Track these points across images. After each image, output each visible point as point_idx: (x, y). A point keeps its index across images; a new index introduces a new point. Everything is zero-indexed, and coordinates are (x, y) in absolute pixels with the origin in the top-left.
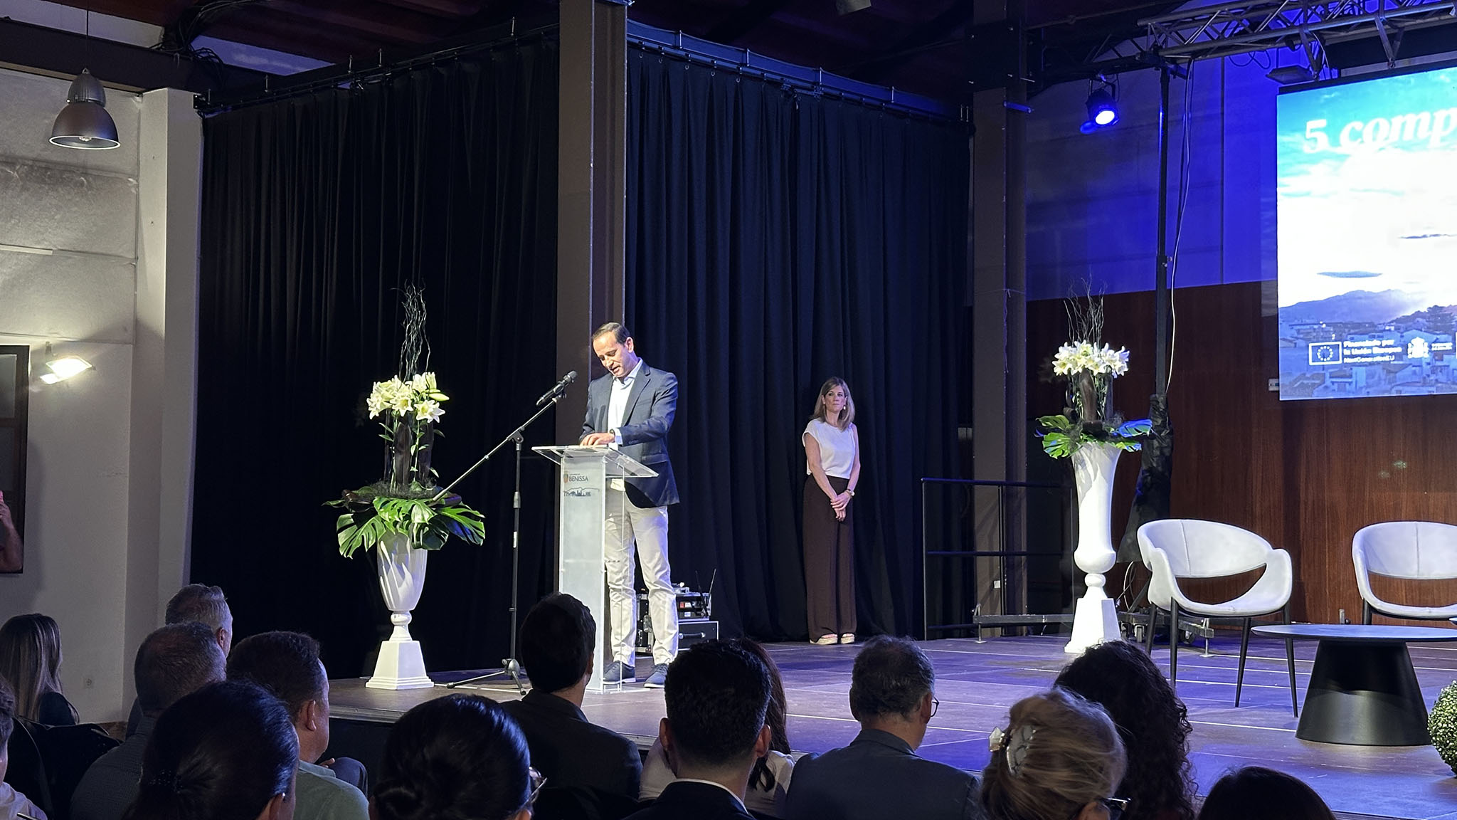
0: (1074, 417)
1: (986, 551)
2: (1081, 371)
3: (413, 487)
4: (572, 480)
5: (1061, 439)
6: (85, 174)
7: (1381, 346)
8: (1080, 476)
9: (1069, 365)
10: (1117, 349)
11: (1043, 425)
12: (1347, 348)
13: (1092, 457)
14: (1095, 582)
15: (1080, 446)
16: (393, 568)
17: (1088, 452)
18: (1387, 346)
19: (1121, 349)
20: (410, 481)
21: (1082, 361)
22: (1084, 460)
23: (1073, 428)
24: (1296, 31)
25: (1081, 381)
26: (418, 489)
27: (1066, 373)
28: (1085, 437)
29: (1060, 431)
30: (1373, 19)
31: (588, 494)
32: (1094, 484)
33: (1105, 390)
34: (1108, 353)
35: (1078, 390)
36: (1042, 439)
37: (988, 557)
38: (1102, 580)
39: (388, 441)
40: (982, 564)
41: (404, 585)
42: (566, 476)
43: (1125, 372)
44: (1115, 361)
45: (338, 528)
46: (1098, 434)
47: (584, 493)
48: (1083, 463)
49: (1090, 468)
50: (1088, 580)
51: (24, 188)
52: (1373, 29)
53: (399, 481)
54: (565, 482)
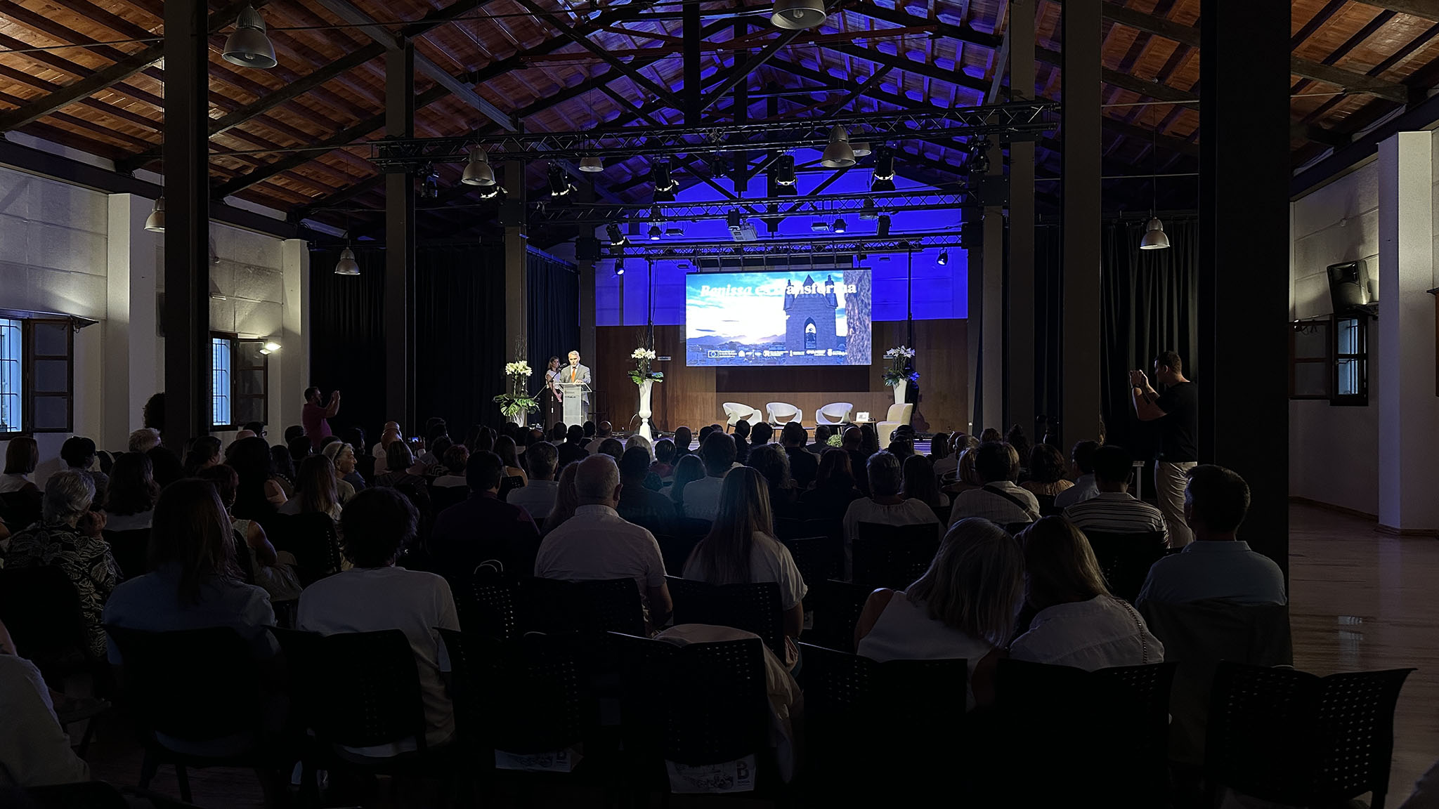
0: (640, 372)
2: (642, 357)
5: (636, 378)
6: (269, 271)
8: (641, 390)
9: (639, 356)
11: (630, 373)
13: (646, 384)
14: (645, 421)
15: (643, 380)
17: (646, 382)
19: (653, 351)
20: (523, 394)
21: (643, 354)
23: (638, 375)
25: (642, 360)
26: (525, 396)
27: (637, 358)
28: (645, 377)
32: (646, 392)
33: (649, 363)
34: (649, 352)
35: (641, 363)
36: (631, 378)
38: (647, 420)
39: (512, 380)
43: (654, 358)
44: (652, 354)
45: (501, 408)
46: (650, 377)
48: (643, 385)
49: (645, 387)
50: (643, 420)
51: (253, 277)
53: (517, 393)
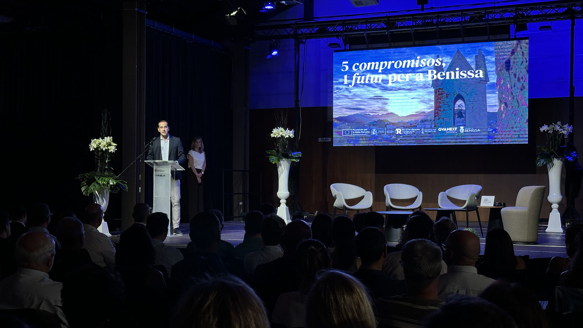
0: (278, 151)
1: (237, 193)
2: (280, 137)
3: (106, 173)
4: (158, 171)
5: (274, 158)
7: (363, 131)
8: (280, 169)
9: (277, 135)
10: (290, 130)
11: (267, 153)
12: (354, 131)
13: (284, 164)
14: (283, 202)
15: (281, 160)
16: (100, 199)
17: (283, 162)
18: (365, 131)
19: (292, 130)
20: (105, 172)
21: (281, 133)
22: (281, 164)
23: (277, 154)
24: (340, 34)
25: (280, 140)
26: (107, 174)
27: (276, 137)
28: (283, 157)
29: (273, 155)
30: (363, 32)
31: (164, 176)
32: (284, 172)
33: (287, 142)
34: (288, 131)
35: (279, 142)
36: (269, 157)
37: (237, 195)
38: (285, 201)
39: (97, 158)
40: (235, 197)
41: (104, 204)
42: (156, 170)
43: (293, 137)
44: (290, 134)
45: (81, 186)
46: (286, 156)
47: (163, 175)
48: (281, 165)
49: (283, 167)
50: (281, 201)
52: (363, 35)
53: (101, 171)
54: (155, 171)
